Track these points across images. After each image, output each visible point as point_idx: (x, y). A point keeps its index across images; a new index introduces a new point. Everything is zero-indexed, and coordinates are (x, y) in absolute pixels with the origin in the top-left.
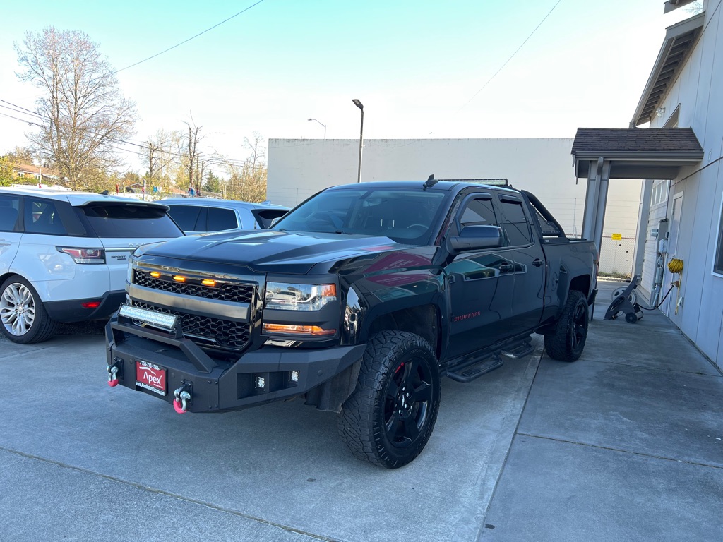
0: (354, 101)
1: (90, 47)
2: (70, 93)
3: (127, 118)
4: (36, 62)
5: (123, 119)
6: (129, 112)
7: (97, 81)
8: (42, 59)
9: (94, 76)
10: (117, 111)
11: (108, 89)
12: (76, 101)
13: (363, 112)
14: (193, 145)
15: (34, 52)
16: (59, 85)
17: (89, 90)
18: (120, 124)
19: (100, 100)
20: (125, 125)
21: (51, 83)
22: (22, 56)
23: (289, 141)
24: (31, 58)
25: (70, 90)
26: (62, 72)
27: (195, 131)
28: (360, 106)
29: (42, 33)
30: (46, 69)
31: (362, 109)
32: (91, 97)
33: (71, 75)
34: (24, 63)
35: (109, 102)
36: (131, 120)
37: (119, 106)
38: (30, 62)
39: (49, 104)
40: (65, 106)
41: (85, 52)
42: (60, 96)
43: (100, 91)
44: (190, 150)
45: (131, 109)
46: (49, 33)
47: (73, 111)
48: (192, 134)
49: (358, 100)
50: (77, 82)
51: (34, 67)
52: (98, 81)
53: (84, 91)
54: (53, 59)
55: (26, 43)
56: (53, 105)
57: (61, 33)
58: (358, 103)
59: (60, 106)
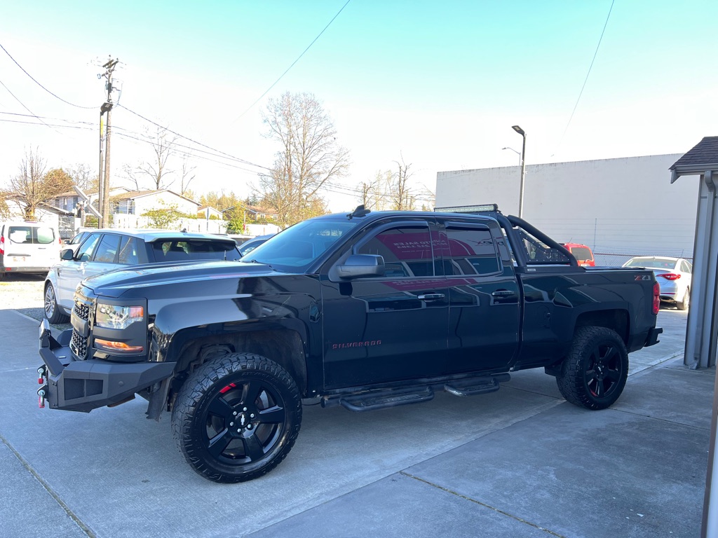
0: (513, 127)
1: (316, 104)
2: (299, 145)
3: (343, 163)
4: (275, 122)
5: (339, 164)
6: (345, 157)
7: (319, 134)
8: (280, 119)
9: (319, 128)
10: (336, 158)
11: (330, 139)
12: (304, 152)
13: (524, 138)
14: (402, 182)
15: (274, 114)
16: (292, 140)
17: (314, 141)
18: (337, 169)
19: (322, 149)
20: (342, 169)
21: (285, 138)
22: (265, 119)
23: (456, 172)
24: (271, 119)
25: (300, 143)
26: (294, 128)
27: (404, 169)
28: (521, 132)
29: (280, 98)
30: (282, 127)
31: (523, 135)
32: (315, 147)
33: (301, 131)
34: (267, 123)
35: (329, 151)
36: (346, 163)
37: (337, 152)
38: (271, 123)
39: (283, 156)
40: (296, 157)
41: (311, 109)
42: (292, 148)
43: (323, 141)
44: (400, 187)
45: (347, 155)
46: (285, 97)
47: (301, 160)
48: (402, 172)
49: (518, 126)
50: (304, 135)
51: (274, 126)
52: (321, 132)
53: (310, 142)
54: (288, 116)
55: (268, 107)
56: (287, 157)
57: (294, 95)
58: (518, 129)
59: (292, 157)
